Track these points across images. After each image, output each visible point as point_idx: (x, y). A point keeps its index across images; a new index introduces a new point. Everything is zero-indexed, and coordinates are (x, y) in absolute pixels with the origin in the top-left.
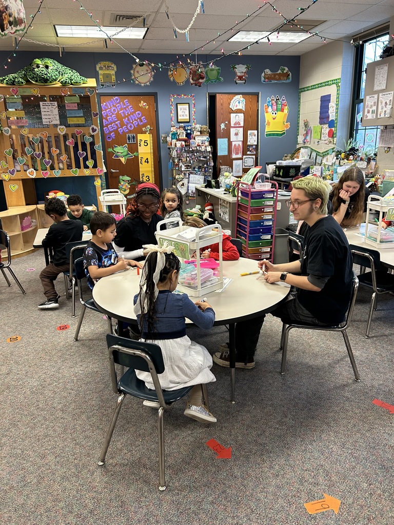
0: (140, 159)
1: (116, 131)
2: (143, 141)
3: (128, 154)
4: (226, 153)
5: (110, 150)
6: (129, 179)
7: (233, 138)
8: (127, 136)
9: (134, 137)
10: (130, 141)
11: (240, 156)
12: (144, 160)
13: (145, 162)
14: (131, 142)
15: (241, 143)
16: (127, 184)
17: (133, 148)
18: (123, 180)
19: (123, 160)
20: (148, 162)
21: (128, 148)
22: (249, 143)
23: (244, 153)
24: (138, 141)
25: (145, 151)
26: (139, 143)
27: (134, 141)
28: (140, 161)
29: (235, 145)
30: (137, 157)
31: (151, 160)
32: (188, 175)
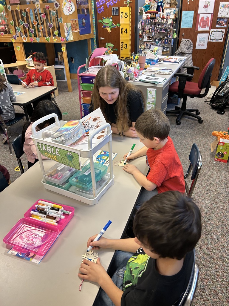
0: (121, 29)
1: (104, 5)
2: (124, 14)
3: (113, 25)
4: (190, 26)
5: (100, 21)
6: (112, 45)
7: (201, 10)
8: (112, 9)
9: (117, 10)
10: (115, 13)
11: (207, 29)
12: (124, 30)
13: (125, 32)
14: (115, 15)
15: (210, 16)
16: (111, 50)
17: (116, 20)
18: (108, 47)
19: (109, 30)
20: (127, 32)
21: (113, 20)
22: (219, 16)
23: (213, 26)
24: (121, 13)
25: (125, 22)
26: (121, 15)
27: (117, 14)
28: (121, 31)
29: (203, 18)
30: (119, 28)
31: (129, 31)
32: (149, 45)
